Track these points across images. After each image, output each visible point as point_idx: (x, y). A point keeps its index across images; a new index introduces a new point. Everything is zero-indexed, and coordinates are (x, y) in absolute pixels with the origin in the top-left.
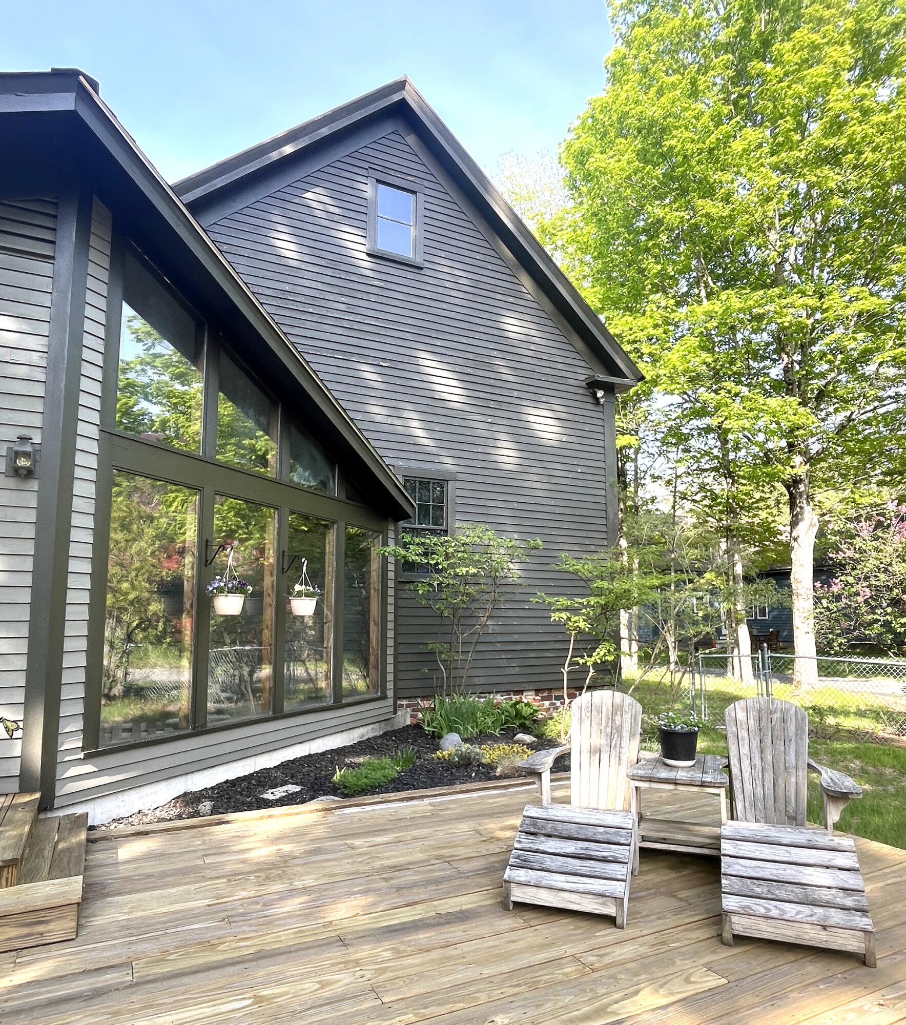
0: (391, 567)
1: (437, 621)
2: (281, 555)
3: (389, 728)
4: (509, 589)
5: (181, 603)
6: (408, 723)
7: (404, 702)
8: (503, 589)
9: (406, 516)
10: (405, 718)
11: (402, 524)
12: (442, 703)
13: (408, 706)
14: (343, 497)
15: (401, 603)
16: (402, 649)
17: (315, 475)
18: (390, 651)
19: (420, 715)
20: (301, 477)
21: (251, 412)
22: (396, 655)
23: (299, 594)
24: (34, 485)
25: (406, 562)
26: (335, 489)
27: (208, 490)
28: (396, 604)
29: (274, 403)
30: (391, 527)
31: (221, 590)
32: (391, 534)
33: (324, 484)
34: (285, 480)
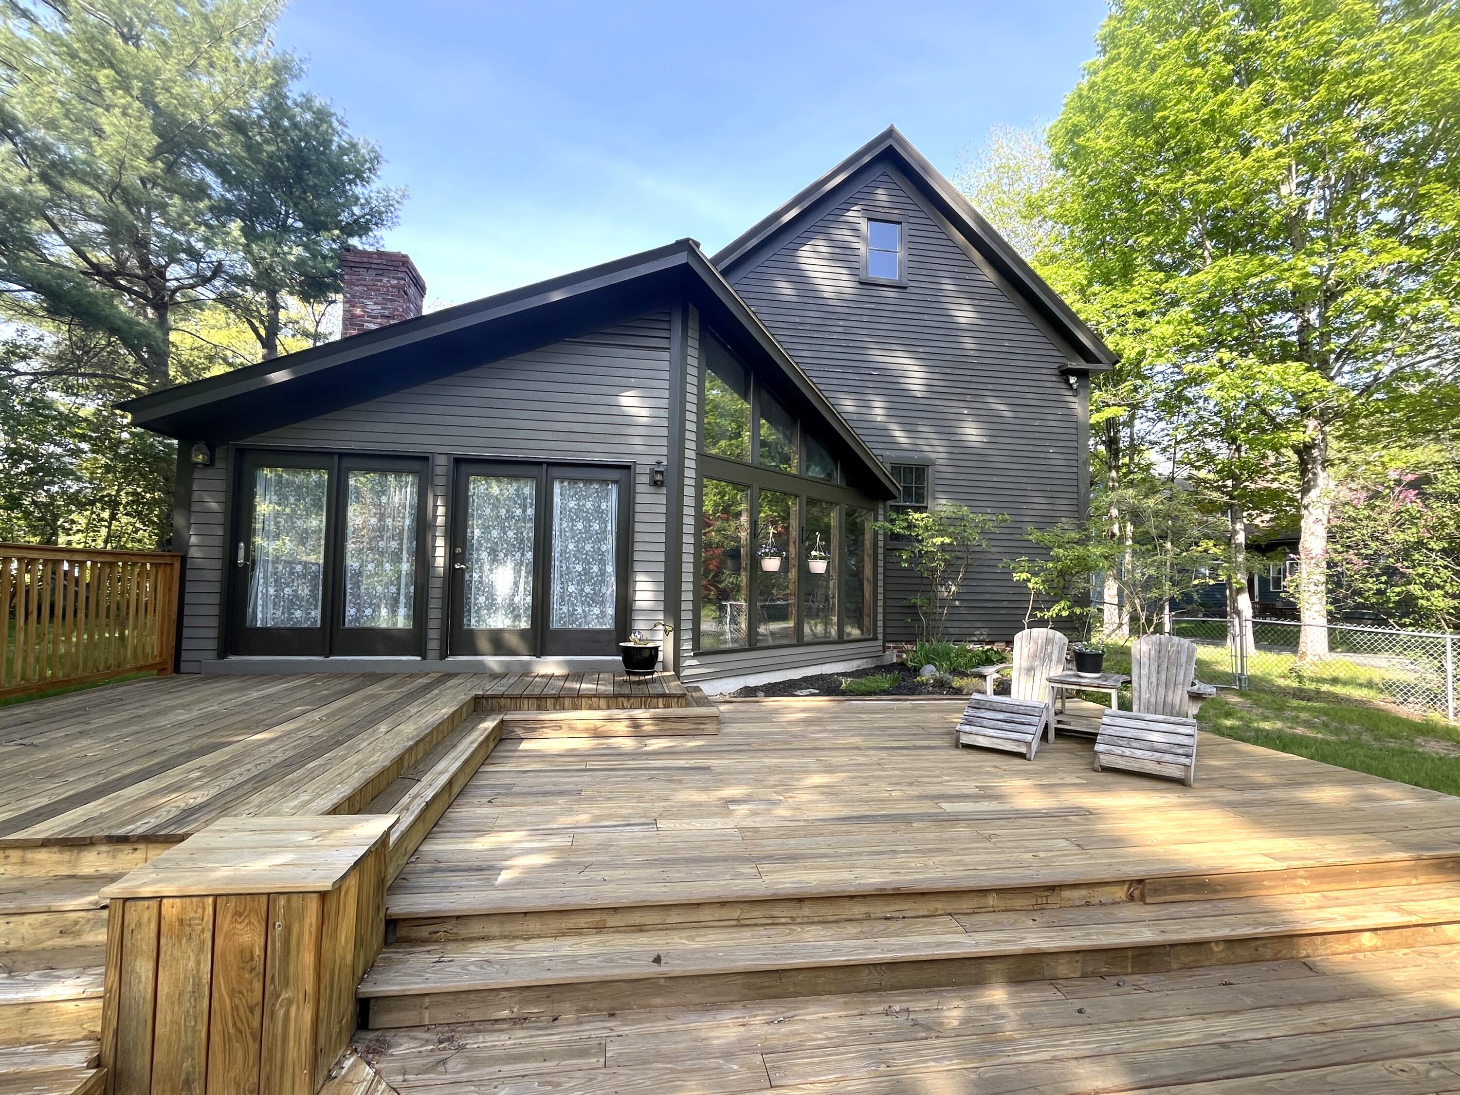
0: (881, 537)
1: (918, 581)
2: (802, 530)
3: (879, 663)
4: (981, 556)
5: (740, 563)
6: (895, 661)
7: (891, 645)
8: (973, 556)
9: (894, 497)
10: (892, 657)
11: (890, 503)
12: (922, 646)
13: (894, 648)
14: (844, 485)
15: (889, 566)
16: (890, 603)
17: (824, 469)
18: (880, 603)
19: (904, 656)
20: (815, 472)
21: (781, 428)
22: (885, 607)
23: (815, 558)
24: (664, 490)
25: (893, 533)
26: (838, 478)
27: (756, 487)
28: (884, 567)
29: (794, 420)
30: (881, 506)
31: (766, 554)
32: (881, 512)
33: (830, 475)
34: (804, 475)
